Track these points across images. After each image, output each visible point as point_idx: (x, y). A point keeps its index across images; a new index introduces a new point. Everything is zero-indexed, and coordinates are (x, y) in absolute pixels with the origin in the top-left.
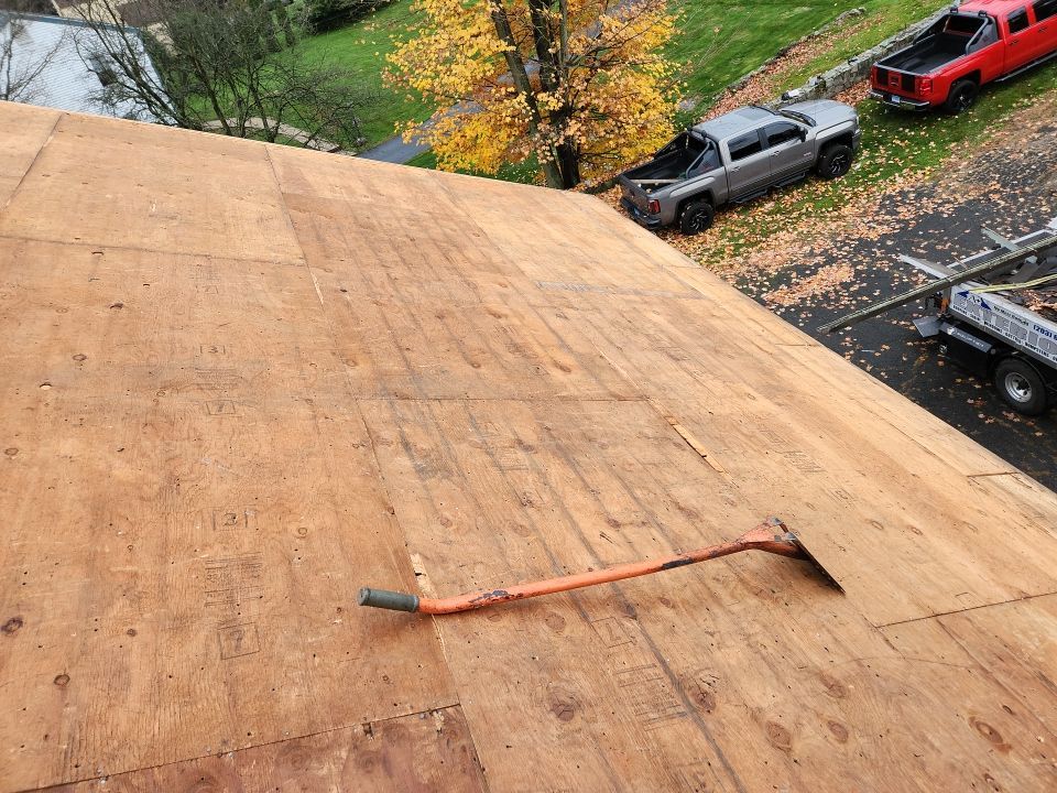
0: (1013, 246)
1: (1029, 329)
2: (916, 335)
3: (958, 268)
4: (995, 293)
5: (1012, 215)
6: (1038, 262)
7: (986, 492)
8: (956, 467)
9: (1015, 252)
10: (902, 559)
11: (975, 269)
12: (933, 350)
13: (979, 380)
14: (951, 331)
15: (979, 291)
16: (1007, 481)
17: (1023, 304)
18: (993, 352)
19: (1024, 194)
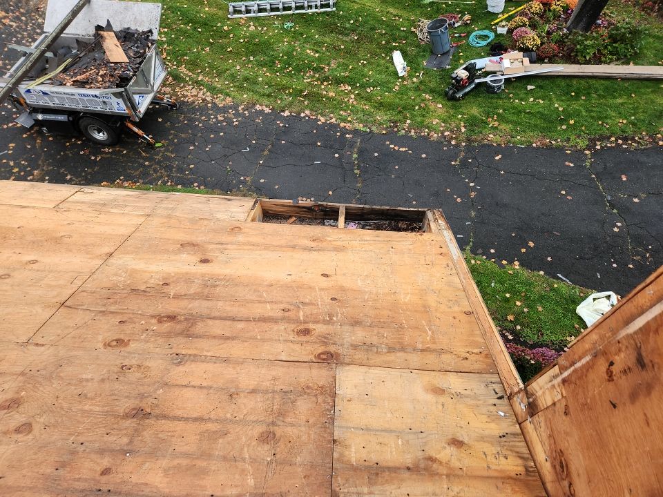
0: (33, 49)
1: (77, 97)
3: (11, 76)
4: (43, 83)
6: (55, 55)
7: (69, 210)
8: (47, 206)
10: (30, 286)
11: (20, 74)
12: (40, 133)
13: (78, 138)
14: (40, 117)
15: (33, 85)
16: (79, 197)
17: (62, 84)
18: (71, 119)
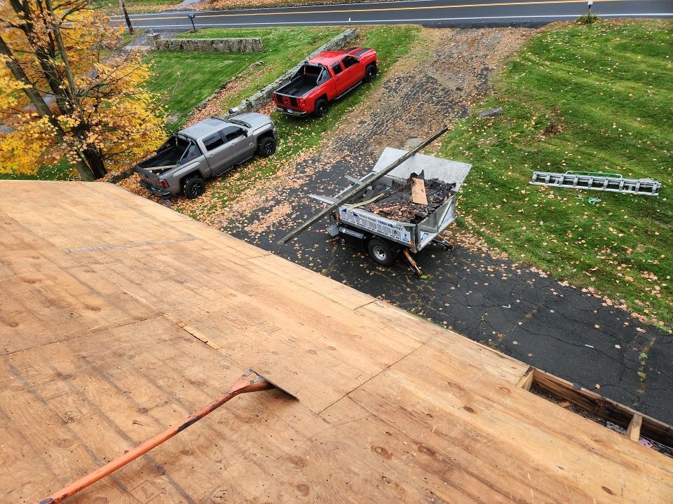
0: (361, 182)
1: (377, 223)
2: (329, 236)
3: (339, 197)
4: (358, 207)
5: (357, 167)
6: (373, 189)
7: (363, 315)
8: (348, 306)
9: (362, 185)
10: (327, 367)
11: (346, 197)
12: (339, 242)
13: (362, 254)
14: (344, 231)
15: (350, 208)
16: (372, 307)
17: (371, 211)
18: (365, 238)
19: (361, 155)
